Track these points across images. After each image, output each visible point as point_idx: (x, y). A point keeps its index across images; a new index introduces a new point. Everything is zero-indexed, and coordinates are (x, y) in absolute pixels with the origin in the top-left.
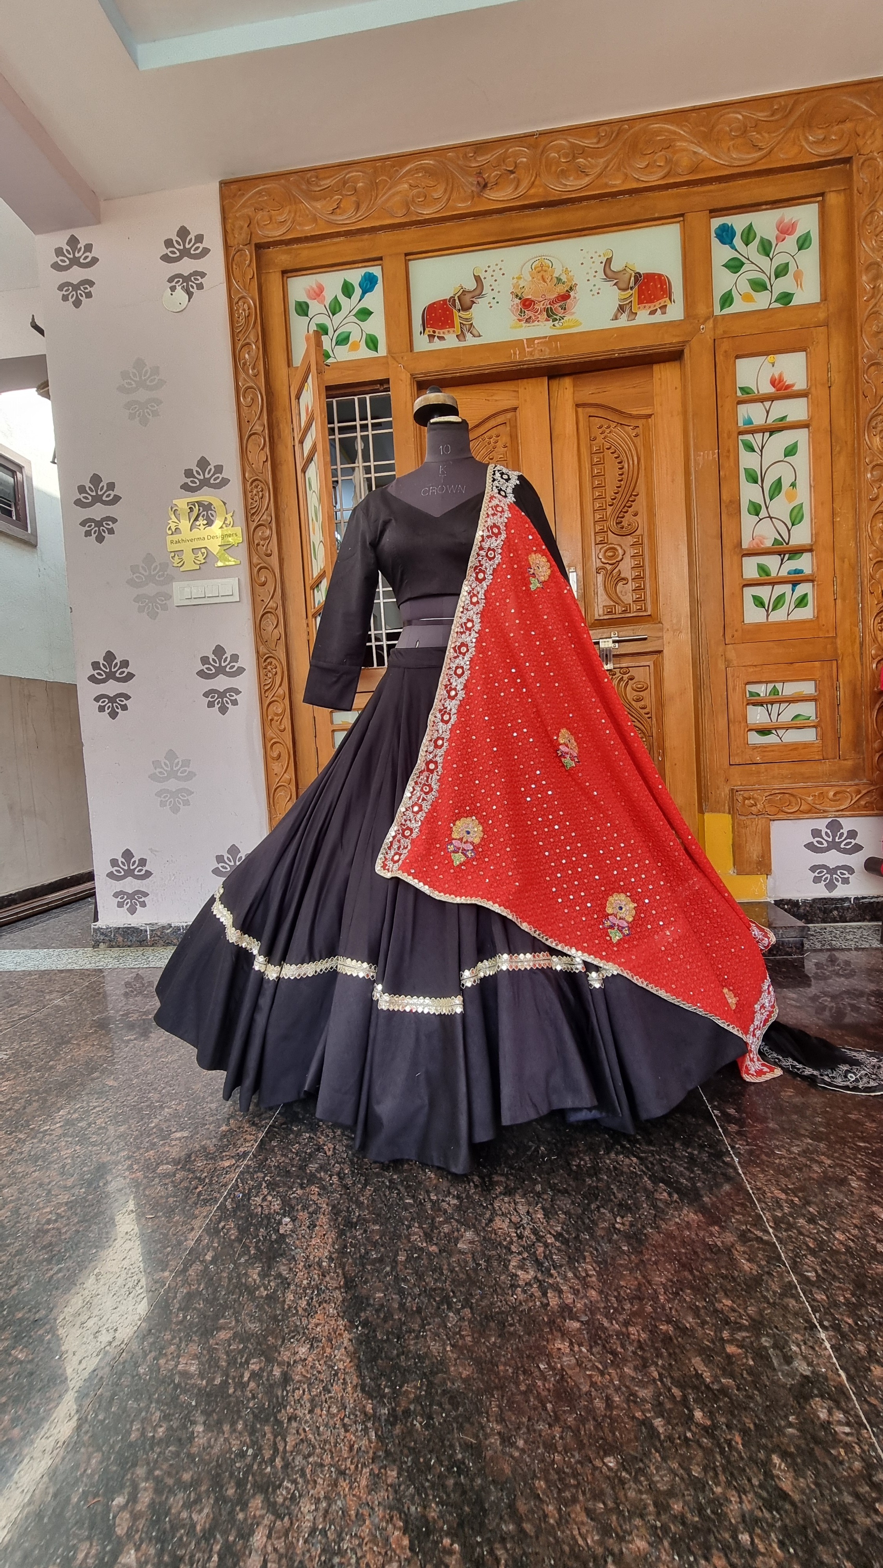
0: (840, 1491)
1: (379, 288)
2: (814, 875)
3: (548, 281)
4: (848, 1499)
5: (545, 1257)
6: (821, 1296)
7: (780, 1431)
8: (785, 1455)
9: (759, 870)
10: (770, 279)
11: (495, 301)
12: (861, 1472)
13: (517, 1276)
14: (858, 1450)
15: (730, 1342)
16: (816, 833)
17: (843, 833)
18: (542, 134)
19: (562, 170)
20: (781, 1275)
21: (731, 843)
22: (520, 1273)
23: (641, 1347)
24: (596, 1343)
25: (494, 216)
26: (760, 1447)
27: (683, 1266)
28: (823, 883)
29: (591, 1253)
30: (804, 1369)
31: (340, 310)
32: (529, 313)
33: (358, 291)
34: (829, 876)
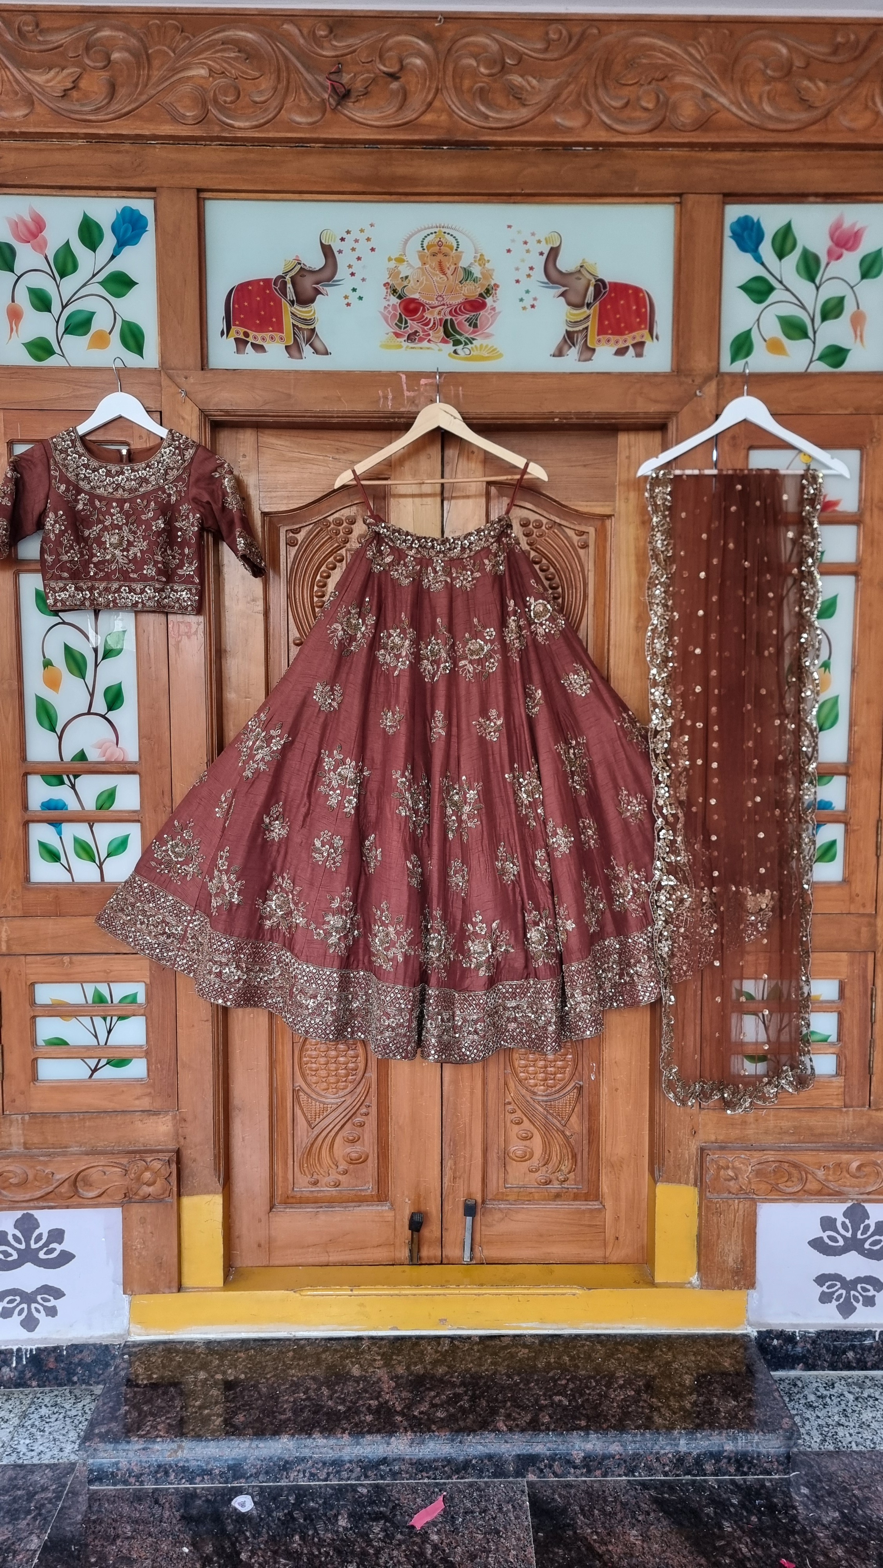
1: (148, 240)
2: (820, 1290)
3: (449, 272)
9: (737, 1283)
10: (813, 320)
11: (357, 294)
16: (828, 1223)
17: (867, 1227)
18: (450, 18)
19: (482, 89)
21: (695, 1231)
25: (361, 148)
28: (834, 1303)
31: (75, 268)
32: (413, 325)
33: (109, 242)
34: (844, 1292)
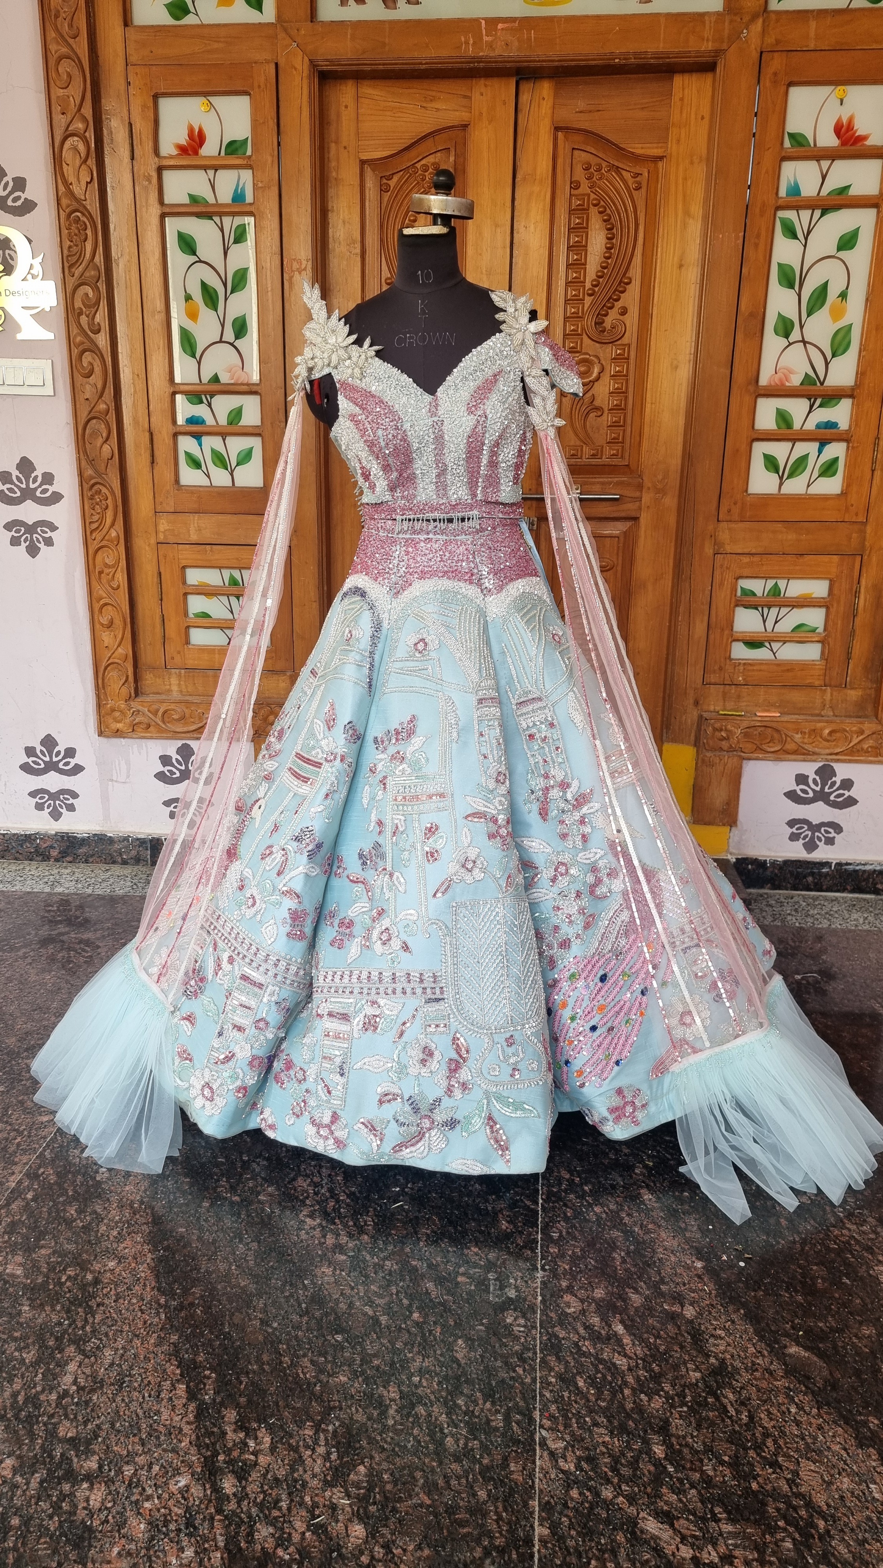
0: (496, 1360)
2: (790, 830)
4: (499, 1363)
5: (334, 1210)
6: (553, 1250)
7: (472, 1328)
8: (468, 1339)
9: (723, 821)
12: (517, 1352)
13: (304, 1222)
14: (523, 1340)
15: (463, 1274)
16: (801, 779)
17: (834, 783)
20: (530, 1234)
21: (692, 783)
22: (308, 1220)
23: (390, 1274)
24: (355, 1270)
26: (452, 1335)
27: (450, 1222)
28: (801, 841)
29: (375, 1209)
30: (512, 1294)
34: (810, 833)
